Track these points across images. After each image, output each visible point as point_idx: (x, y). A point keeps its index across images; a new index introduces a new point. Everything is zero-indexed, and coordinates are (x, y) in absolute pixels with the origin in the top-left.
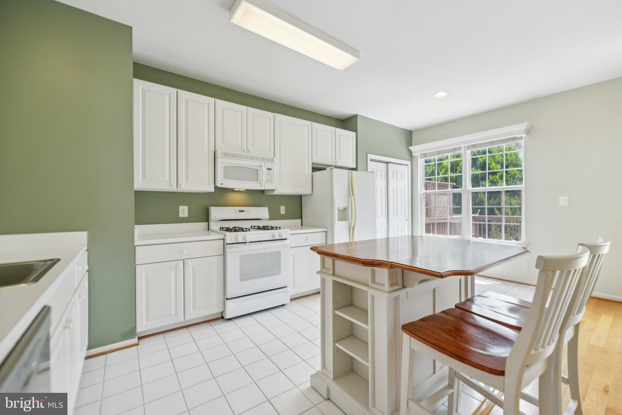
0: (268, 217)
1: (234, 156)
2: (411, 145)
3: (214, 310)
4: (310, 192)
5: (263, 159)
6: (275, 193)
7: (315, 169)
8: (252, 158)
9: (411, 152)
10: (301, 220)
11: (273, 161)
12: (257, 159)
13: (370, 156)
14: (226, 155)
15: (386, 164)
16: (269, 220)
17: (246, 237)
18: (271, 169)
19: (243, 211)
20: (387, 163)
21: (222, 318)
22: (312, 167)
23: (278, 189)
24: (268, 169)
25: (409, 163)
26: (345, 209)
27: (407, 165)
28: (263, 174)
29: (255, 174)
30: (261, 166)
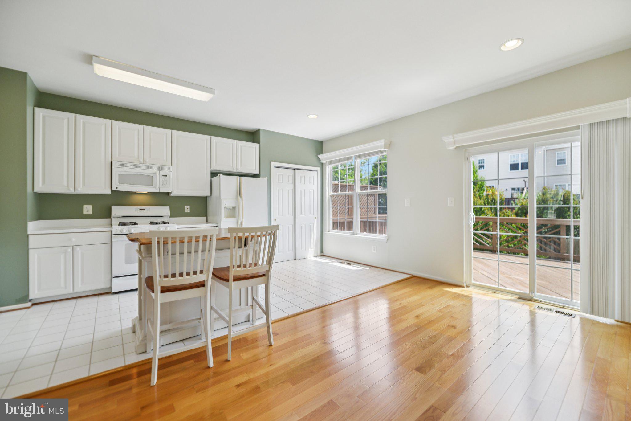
0: (169, 214)
1: (129, 165)
2: (321, 152)
3: (101, 285)
4: (209, 194)
5: (157, 168)
6: (172, 195)
7: (214, 174)
8: (147, 167)
9: (319, 160)
10: (206, 218)
11: (168, 169)
12: (152, 168)
13: (273, 164)
14: (121, 165)
15: (293, 171)
16: (170, 217)
17: (131, 229)
18: (166, 176)
19: (144, 210)
20: (295, 169)
21: (108, 292)
22: (211, 172)
23: (175, 192)
24: (163, 176)
25: (319, 169)
26: (234, 208)
27: (317, 171)
28: (158, 179)
29: (150, 180)
30: (155, 173)
